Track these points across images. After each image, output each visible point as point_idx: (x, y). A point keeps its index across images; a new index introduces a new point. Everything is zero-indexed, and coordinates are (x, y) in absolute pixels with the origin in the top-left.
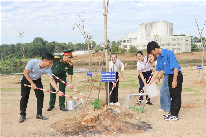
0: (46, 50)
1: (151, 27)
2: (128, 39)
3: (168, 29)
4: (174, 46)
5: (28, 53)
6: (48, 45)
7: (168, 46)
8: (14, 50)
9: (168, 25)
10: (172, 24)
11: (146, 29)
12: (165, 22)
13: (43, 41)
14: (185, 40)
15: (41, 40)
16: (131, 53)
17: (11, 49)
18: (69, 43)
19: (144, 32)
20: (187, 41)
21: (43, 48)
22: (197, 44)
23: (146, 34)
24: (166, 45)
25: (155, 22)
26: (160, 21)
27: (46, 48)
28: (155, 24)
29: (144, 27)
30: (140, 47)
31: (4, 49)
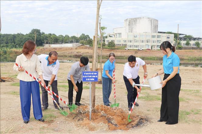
0: (41, 41)
1: (134, 23)
2: (114, 34)
3: (151, 26)
4: (154, 42)
5: (23, 44)
6: (43, 37)
7: (148, 42)
8: (14, 40)
9: (152, 22)
10: (157, 21)
11: (129, 25)
12: (149, 18)
13: (40, 33)
14: (166, 37)
15: (38, 31)
16: (109, 47)
17: (12, 38)
18: (66, 35)
19: (127, 27)
20: (168, 38)
21: (38, 39)
22: (181, 42)
23: (129, 30)
24: (145, 41)
25: (138, 18)
26: (143, 18)
27: (41, 39)
28: (138, 20)
29: (128, 22)
30: (121, 42)
31: (5, 38)
